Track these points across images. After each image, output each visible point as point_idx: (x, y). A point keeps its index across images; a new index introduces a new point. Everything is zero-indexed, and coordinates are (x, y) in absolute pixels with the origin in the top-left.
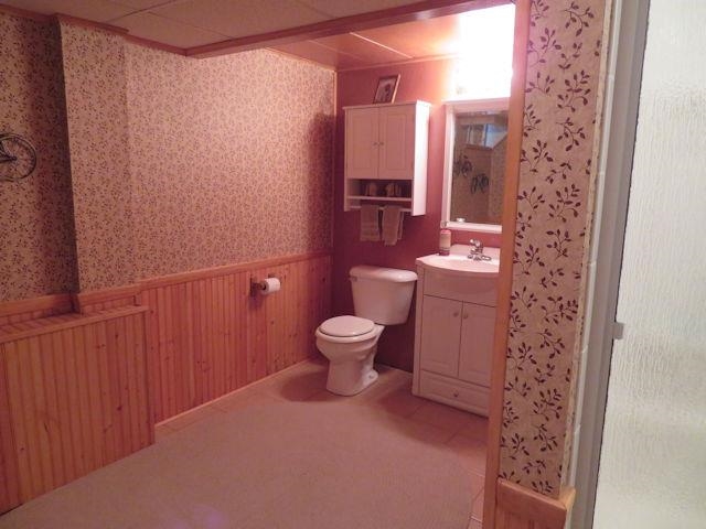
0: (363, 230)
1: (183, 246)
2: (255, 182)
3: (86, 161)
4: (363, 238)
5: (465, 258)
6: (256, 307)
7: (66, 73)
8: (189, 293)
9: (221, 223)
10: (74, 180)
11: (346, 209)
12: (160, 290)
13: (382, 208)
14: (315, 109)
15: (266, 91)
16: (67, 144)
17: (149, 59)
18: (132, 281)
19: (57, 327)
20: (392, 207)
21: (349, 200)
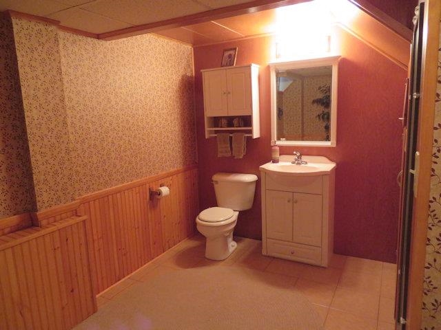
0: (220, 150)
1: (105, 171)
2: (148, 123)
3: (36, 117)
4: (220, 155)
5: (290, 164)
6: (154, 207)
7: (18, 54)
8: (111, 203)
9: (128, 153)
10: (28, 131)
11: (207, 137)
12: (92, 203)
13: (231, 135)
14: (182, 72)
15: (151, 62)
16: (22, 105)
17: (74, 42)
18: (73, 199)
19: (25, 239)
20: (239, 134)
21: (208, 131)
